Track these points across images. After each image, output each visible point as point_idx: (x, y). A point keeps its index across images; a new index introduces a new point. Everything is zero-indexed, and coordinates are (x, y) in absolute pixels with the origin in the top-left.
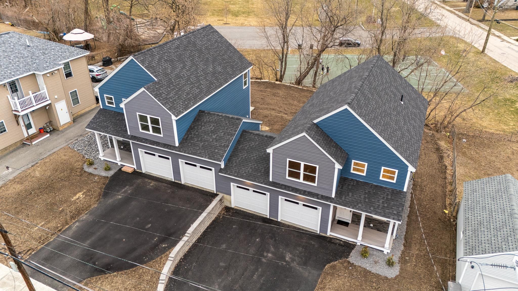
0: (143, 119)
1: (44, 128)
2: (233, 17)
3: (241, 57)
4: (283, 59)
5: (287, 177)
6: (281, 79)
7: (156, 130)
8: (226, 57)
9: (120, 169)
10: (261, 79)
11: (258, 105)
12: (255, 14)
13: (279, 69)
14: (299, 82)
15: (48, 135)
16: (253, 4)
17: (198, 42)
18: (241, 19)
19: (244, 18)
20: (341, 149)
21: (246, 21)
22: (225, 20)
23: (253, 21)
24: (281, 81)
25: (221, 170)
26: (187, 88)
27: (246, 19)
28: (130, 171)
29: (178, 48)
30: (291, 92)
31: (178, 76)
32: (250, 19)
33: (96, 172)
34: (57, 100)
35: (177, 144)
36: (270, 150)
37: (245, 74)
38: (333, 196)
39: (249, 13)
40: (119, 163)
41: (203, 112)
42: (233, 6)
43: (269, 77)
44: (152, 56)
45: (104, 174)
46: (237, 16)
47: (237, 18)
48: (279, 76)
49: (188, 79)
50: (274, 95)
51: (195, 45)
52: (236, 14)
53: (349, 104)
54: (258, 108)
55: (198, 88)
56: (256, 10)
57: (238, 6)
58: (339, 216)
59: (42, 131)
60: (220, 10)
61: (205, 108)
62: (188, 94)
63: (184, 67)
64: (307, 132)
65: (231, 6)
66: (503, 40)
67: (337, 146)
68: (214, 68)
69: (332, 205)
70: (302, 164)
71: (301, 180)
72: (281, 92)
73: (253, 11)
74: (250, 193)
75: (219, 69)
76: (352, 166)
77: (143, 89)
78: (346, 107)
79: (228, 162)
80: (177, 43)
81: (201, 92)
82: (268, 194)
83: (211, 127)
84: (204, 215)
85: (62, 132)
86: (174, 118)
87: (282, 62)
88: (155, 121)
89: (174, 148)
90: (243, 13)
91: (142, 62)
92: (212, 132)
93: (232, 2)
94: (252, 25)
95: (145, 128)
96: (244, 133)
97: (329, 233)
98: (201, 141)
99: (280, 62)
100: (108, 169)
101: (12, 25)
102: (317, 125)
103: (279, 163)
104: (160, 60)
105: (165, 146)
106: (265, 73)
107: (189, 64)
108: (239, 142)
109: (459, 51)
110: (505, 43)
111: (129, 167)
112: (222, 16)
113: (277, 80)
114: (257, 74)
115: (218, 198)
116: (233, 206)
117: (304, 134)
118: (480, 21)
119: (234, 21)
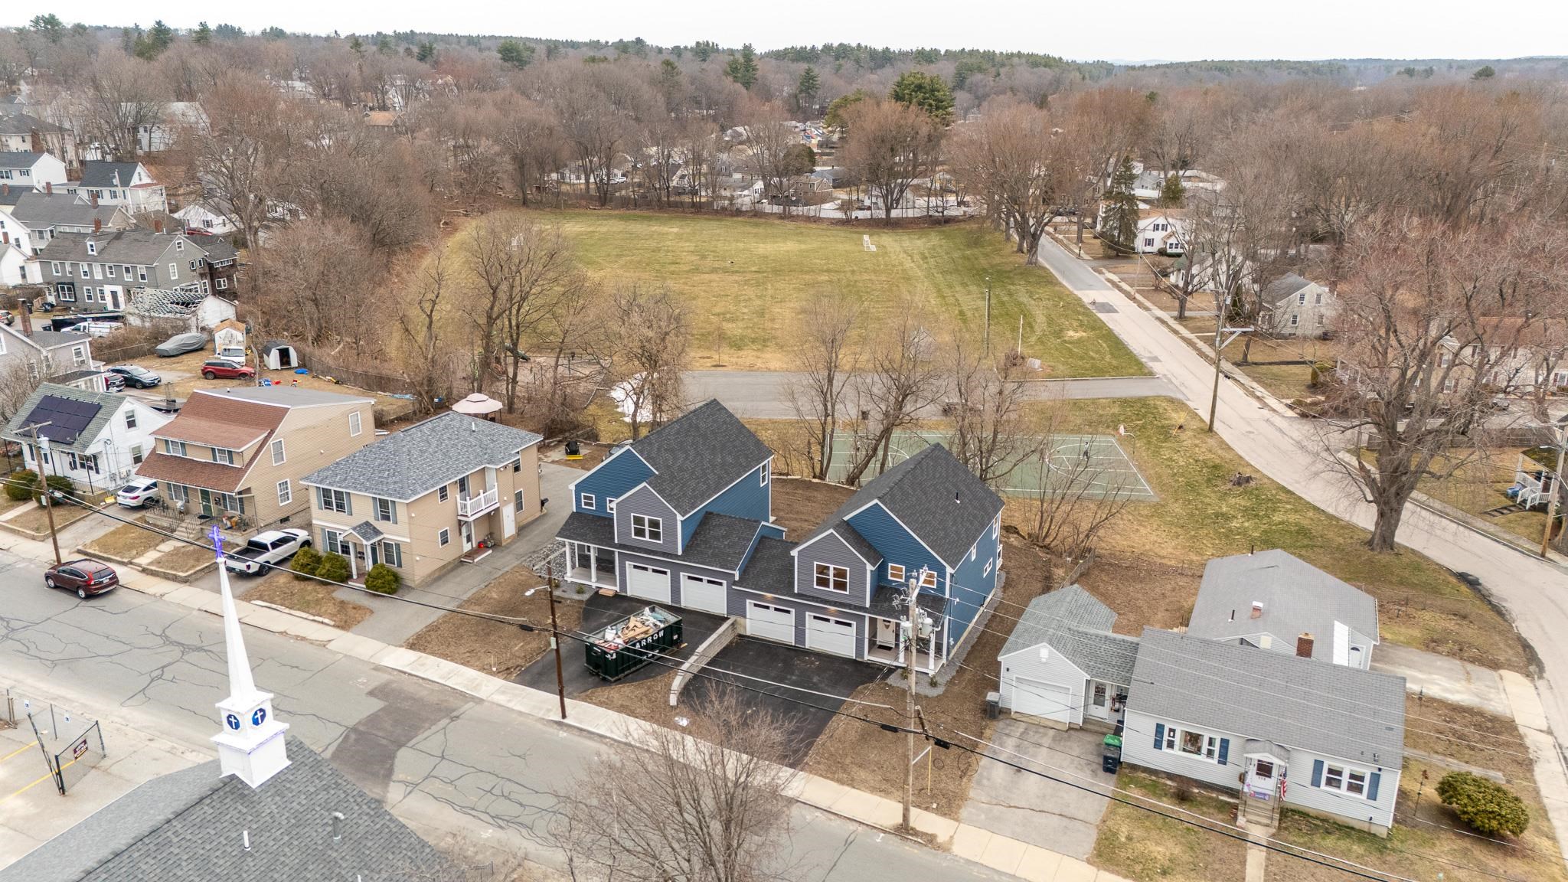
0: (639, 521)
1: (484, 542)
2: (732, 351)
3: (758, 443)
4: (824, 441)
5: (815, 586)
6: (822, 475)
7: (655, 535)
8: (737, 443)
9: (597, 592)
10: (787, 474)
11: (781, 513)
12: (776, 344)
13: (818, 457)
14: (852, 480)
15: (490, 551)
16: (773, 320)
17: (702, 425)
18: (748, 356)
19: (755, 353)
20: (875, 550)
21: (760, 361)
22: (716, 357)
23: (774, 359)
24: (820, 478)
25: (735, 583)
26: (693, 484)
27: (759, 354)
28: (611, 594)
29: (678, 433)
30: (837, 496)
31: (681, 469)
32: (768, 356)
33: (565, 595)
34: (506, 503)
35: (680, 553)
36: (794, 553)
37: (764, 467)
38: (868, 605)
39: (764, 341)
40: (594, 585)
41: (711, 513)
42: (730, 325)
43: (801, 471)
44: (651, 444)
45: (577, 597)
46: (739, 348)
47: (741, 353)
48: (818, 471)
49: (693, 473)
50: (808, 499)
51: (697, 428)
52: (737, 344)
53: (880, 498)
54: (782, 518)
55: (704, 483)
56: (779, 333)
57: (740, 324)
58: (880, 640)
59: (482, 546)
60: (703, 335)
61: (714, 509)
62: (694, 490)
63: (686, 458)
64: (835, 529)
65: (726, 326)
66: (1265, 405)
67: (870, 546)
68: (723, 458)
69: (867, 615)
70: (832, 567)
71: (831, 589)
72: (819, 496)
73: (775, 338)
74: (771, 614)
75: (730, 459)
76: (890, 571)
77: (644, 484)
78: (876, 501)
79: (744, 572)
80: (677, 426)
81: (709, 487)
82: (793, 611)
83: (723, 531)
84: (714, 636)
85: (507, 547)
86: (680, 518)
87: (823, 447)
88: (654, 524)
89: (676, 557)
90: (754, 341)
91: (641, 453)
92: (723, 537)
93: (728, 316)
94: (772, 368)
95: (640, 532)
96: (762, 539)
97: (867, 657)
98: (710, 548)
99: (819, 447)
100: (580, 591)
101: (337, 383)
102: (847, 523)
103: (806, 569)
104: (659, 450)
105: (664, 554)
106: (795, 465)
107: (692, 453)
108: (756, 550)
109: (1170, 427)
110: (1265, 412)
111: (609, 589)
112: (709, 348)
113: (814, 477)
114: (782, 466)
115: (729, 622)
116: (748, 633)
117: (831, 530)
118: (1237, 364)
119: (734, 360)
